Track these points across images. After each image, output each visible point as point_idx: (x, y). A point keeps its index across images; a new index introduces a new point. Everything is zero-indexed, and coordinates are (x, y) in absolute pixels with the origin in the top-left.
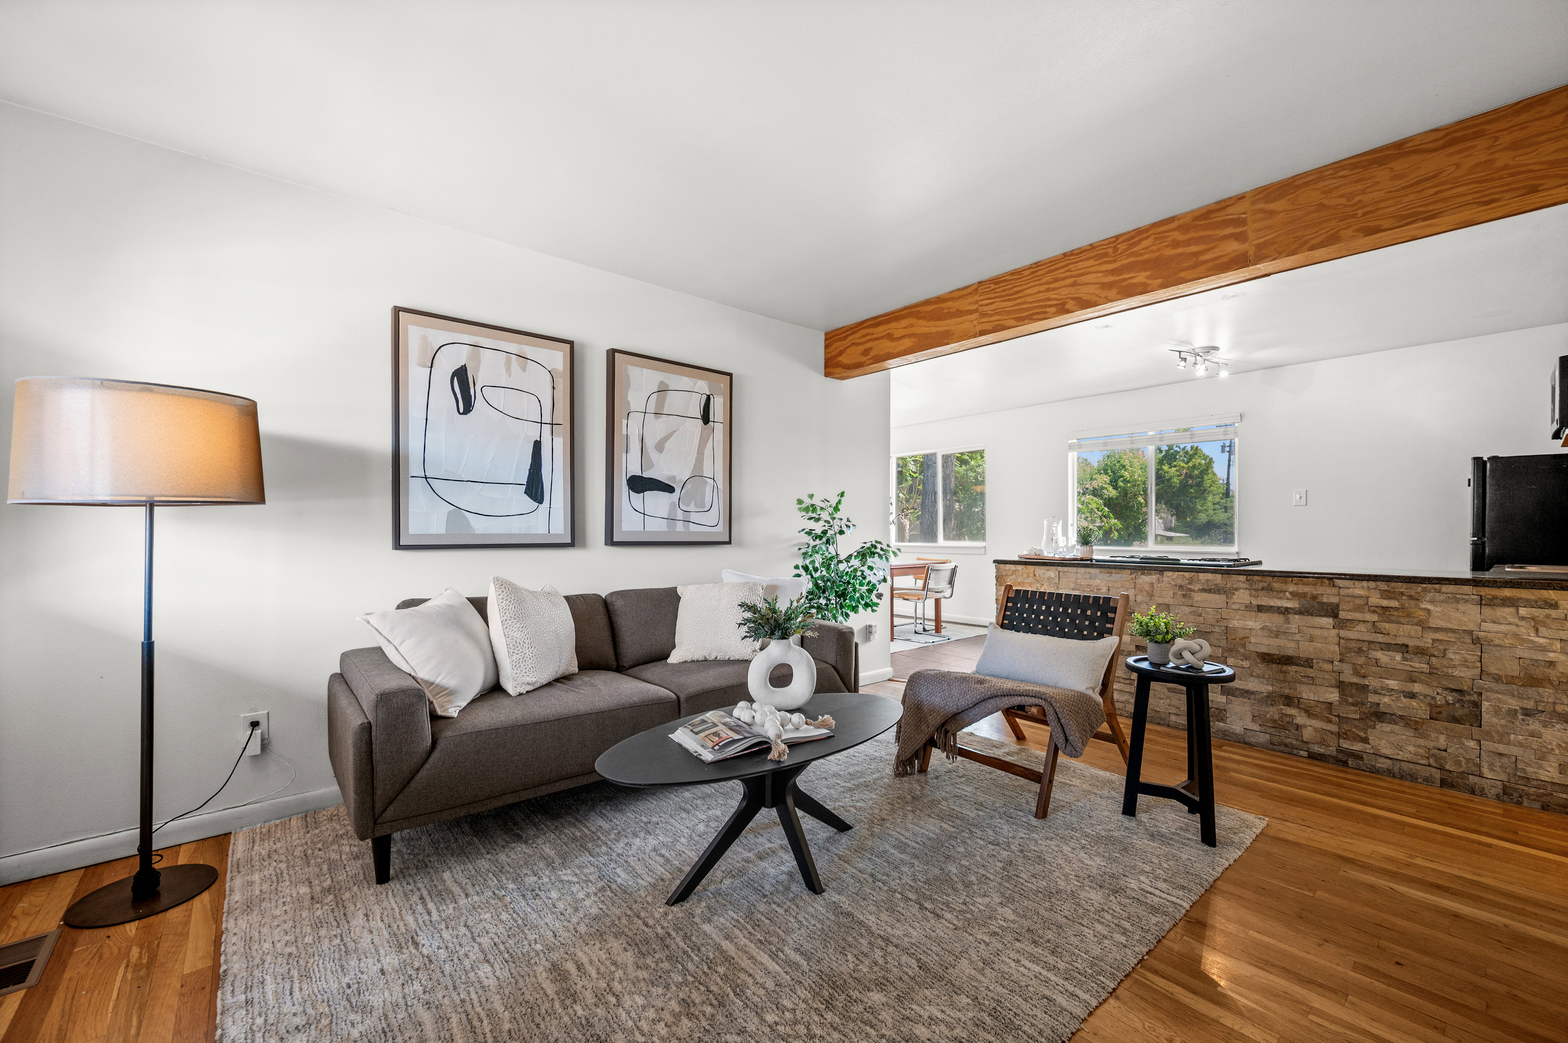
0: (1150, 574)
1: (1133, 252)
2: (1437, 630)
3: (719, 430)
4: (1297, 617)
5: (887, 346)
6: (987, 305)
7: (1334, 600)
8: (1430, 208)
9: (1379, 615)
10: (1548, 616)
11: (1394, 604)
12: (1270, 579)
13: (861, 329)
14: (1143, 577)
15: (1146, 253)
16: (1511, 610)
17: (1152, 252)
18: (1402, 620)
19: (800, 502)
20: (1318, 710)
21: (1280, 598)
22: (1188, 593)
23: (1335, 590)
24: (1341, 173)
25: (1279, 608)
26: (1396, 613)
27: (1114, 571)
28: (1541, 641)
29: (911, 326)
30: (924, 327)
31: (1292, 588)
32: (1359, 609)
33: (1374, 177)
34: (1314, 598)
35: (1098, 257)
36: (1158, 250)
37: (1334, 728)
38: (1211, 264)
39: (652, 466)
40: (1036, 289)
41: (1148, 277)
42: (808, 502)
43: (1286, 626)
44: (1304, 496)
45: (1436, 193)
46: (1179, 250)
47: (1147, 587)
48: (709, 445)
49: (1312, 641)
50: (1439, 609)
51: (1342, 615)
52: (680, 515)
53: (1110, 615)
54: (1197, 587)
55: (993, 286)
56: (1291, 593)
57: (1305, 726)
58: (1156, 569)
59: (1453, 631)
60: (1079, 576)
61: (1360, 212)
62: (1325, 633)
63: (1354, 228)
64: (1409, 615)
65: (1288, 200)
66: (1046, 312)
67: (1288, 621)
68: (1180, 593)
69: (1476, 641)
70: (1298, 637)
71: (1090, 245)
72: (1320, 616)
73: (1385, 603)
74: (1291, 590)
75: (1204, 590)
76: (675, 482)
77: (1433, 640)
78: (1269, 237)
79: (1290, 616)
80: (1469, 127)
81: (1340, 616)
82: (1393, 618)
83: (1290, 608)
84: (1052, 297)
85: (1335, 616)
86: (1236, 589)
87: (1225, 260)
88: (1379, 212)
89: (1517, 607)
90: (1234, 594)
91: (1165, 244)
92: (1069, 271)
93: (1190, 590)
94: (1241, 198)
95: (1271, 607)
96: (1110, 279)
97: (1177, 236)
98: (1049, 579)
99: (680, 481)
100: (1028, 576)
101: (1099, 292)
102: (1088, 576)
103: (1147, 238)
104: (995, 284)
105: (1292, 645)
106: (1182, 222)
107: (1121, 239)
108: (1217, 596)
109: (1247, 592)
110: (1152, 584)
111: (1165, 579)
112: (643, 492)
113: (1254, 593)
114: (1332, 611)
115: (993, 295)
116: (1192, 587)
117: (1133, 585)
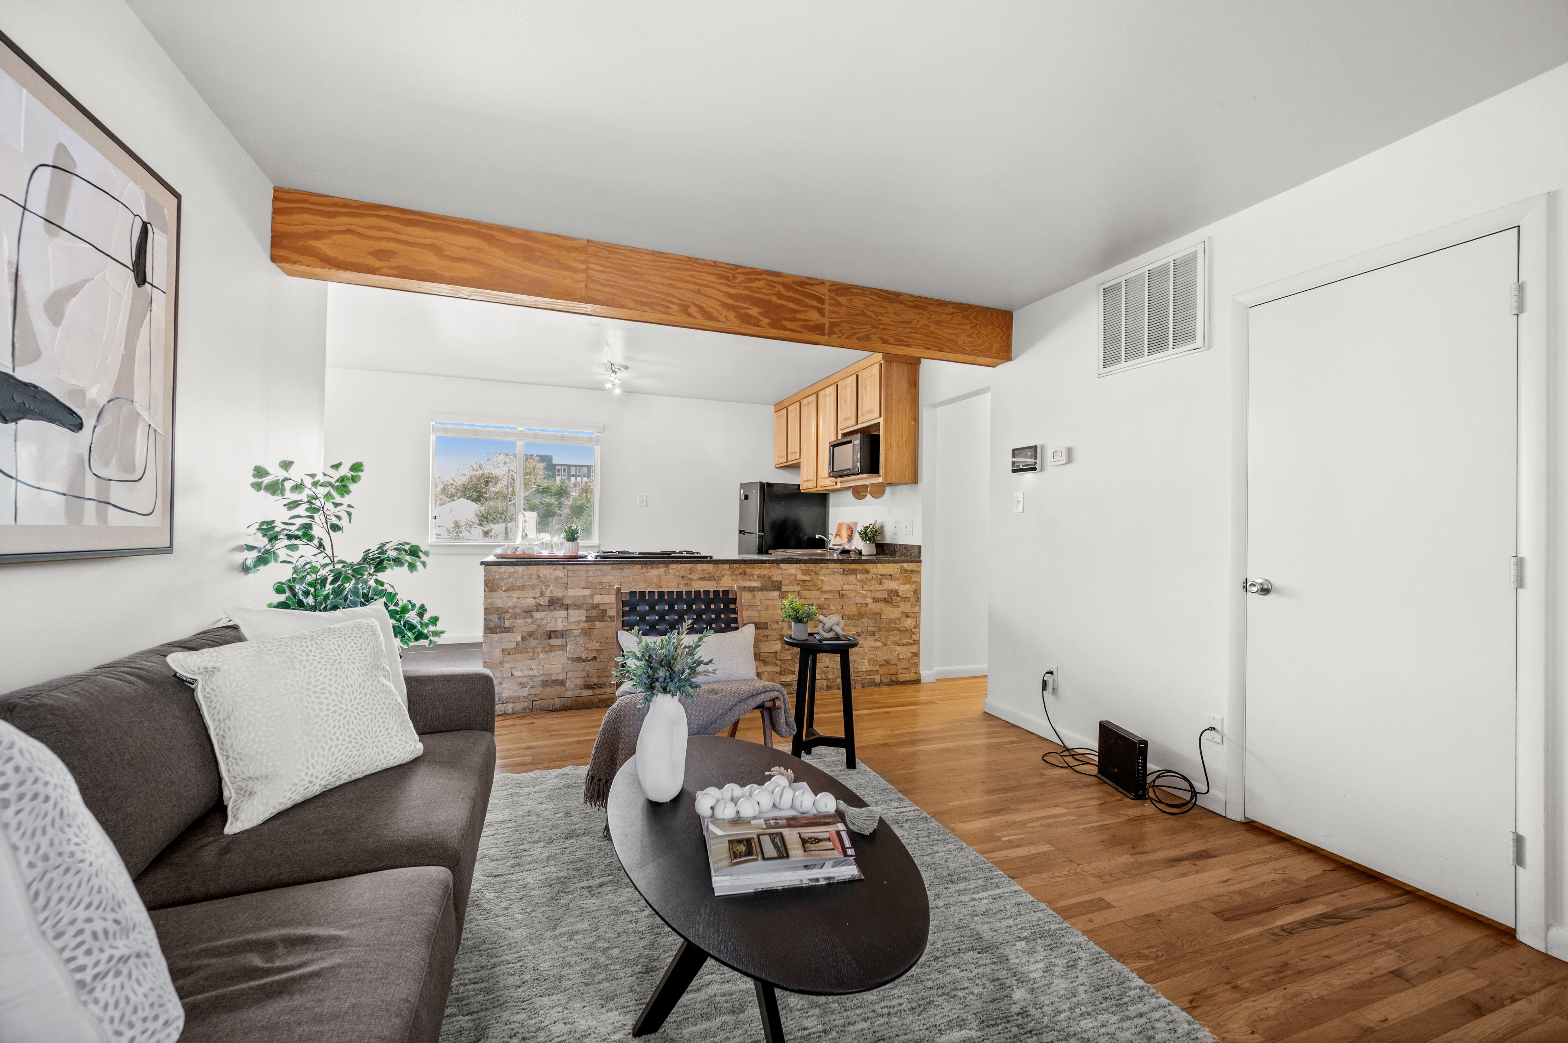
0: (659, 568)
1: (749, 287)
2: (826, 592)
3: (161, 304)
4: (760, 593)
5: (432, 262)
6: (597, 271)
7: (779, 578)
8: (908, 340)
9: (802, 586)
10: (866, 578)
11: (808, 578)
12: (743, 566)
13: (371, 215)
14: (652, 570)
15: (758, 293)
16: (853, 576)
17: (762, 293)
18: (811, 588)
19: (260, 472)
20: (770, 658)
21: (751, 580)
22: (689, 582)
23: (780, 571)
24: (873, 297)
25: (749, 587)
26: (808, 584)
27: (625, 566)
28: (864, 592)
29: (481, 251)
30: (499, 259)
31: (757, 572)
32: (791, 584)
33: (887, 308)
34: (769, 578)
35: (720, 276)
36: (768, 294)
37: (778, 669)
38: (803, 323)
39: (36, 355)
40: (659, 280)
41: (759, 313)
42: (276, 473)
43: (754, 600)
44: (645, 498)
45: (910, 332)
46: (783, 302)
47: (655, 580)
48: (144, 332)
49: (767, 610)
50: (827, 579)
51: (784, 588)
52: (90, 489)
53: (732, 606)
54: (696, 576)
55: (606, 254)
56: (757, 576)
57: (763, 673)
58: (664, 563)
59: (832, 592)
60: (590, 573)
61: (881, 327)
62: (774, 602)
63: (877, 335)
64: (815, 585)
65: (848, 299)
66: (668, 307)
67: (754, 597)
68: (683, 583)
69: (842, 596)
70: (759, 608)
71: (715, 262)
72: (772, 590)
73: (804, 578)
74: (757, 573)
75: (701, 579)
76: (83, 405)
77: (825, 599)
78: (837, 320)
79: (756, 593)
80: (922, 302)
81: (782, 590)
82: (807, 587)
83: (756, 587)
84: (676, 294)
85: (780, 590)
86: (723, 576)
87: (812, 324)
88: (888, 331)
89: (856, 574)
90: (721, 580)
91: (773, 292)
92: (693, 276)
93: (690, 579)
94: (822, 283)
95: (745, 587)
96: (729, 301)
97: (780, 288)
98: (556, 579)
99: (94, 402)
100: (531, 578)
101: (719, 308)
102: (600, 573)
103: (760, 280)
104: (610, 252)
105: (756, 614)
106: (786, 280)
107: (740, 270)
108: (710, 583)
109: (730, 577)
110: (659, 577)
111: (671, 571)
112: (15, 420)
113: (734, 577)
114: (777, 586)
115: (607, 264)
116: (691, 576)
117: (643, 579)
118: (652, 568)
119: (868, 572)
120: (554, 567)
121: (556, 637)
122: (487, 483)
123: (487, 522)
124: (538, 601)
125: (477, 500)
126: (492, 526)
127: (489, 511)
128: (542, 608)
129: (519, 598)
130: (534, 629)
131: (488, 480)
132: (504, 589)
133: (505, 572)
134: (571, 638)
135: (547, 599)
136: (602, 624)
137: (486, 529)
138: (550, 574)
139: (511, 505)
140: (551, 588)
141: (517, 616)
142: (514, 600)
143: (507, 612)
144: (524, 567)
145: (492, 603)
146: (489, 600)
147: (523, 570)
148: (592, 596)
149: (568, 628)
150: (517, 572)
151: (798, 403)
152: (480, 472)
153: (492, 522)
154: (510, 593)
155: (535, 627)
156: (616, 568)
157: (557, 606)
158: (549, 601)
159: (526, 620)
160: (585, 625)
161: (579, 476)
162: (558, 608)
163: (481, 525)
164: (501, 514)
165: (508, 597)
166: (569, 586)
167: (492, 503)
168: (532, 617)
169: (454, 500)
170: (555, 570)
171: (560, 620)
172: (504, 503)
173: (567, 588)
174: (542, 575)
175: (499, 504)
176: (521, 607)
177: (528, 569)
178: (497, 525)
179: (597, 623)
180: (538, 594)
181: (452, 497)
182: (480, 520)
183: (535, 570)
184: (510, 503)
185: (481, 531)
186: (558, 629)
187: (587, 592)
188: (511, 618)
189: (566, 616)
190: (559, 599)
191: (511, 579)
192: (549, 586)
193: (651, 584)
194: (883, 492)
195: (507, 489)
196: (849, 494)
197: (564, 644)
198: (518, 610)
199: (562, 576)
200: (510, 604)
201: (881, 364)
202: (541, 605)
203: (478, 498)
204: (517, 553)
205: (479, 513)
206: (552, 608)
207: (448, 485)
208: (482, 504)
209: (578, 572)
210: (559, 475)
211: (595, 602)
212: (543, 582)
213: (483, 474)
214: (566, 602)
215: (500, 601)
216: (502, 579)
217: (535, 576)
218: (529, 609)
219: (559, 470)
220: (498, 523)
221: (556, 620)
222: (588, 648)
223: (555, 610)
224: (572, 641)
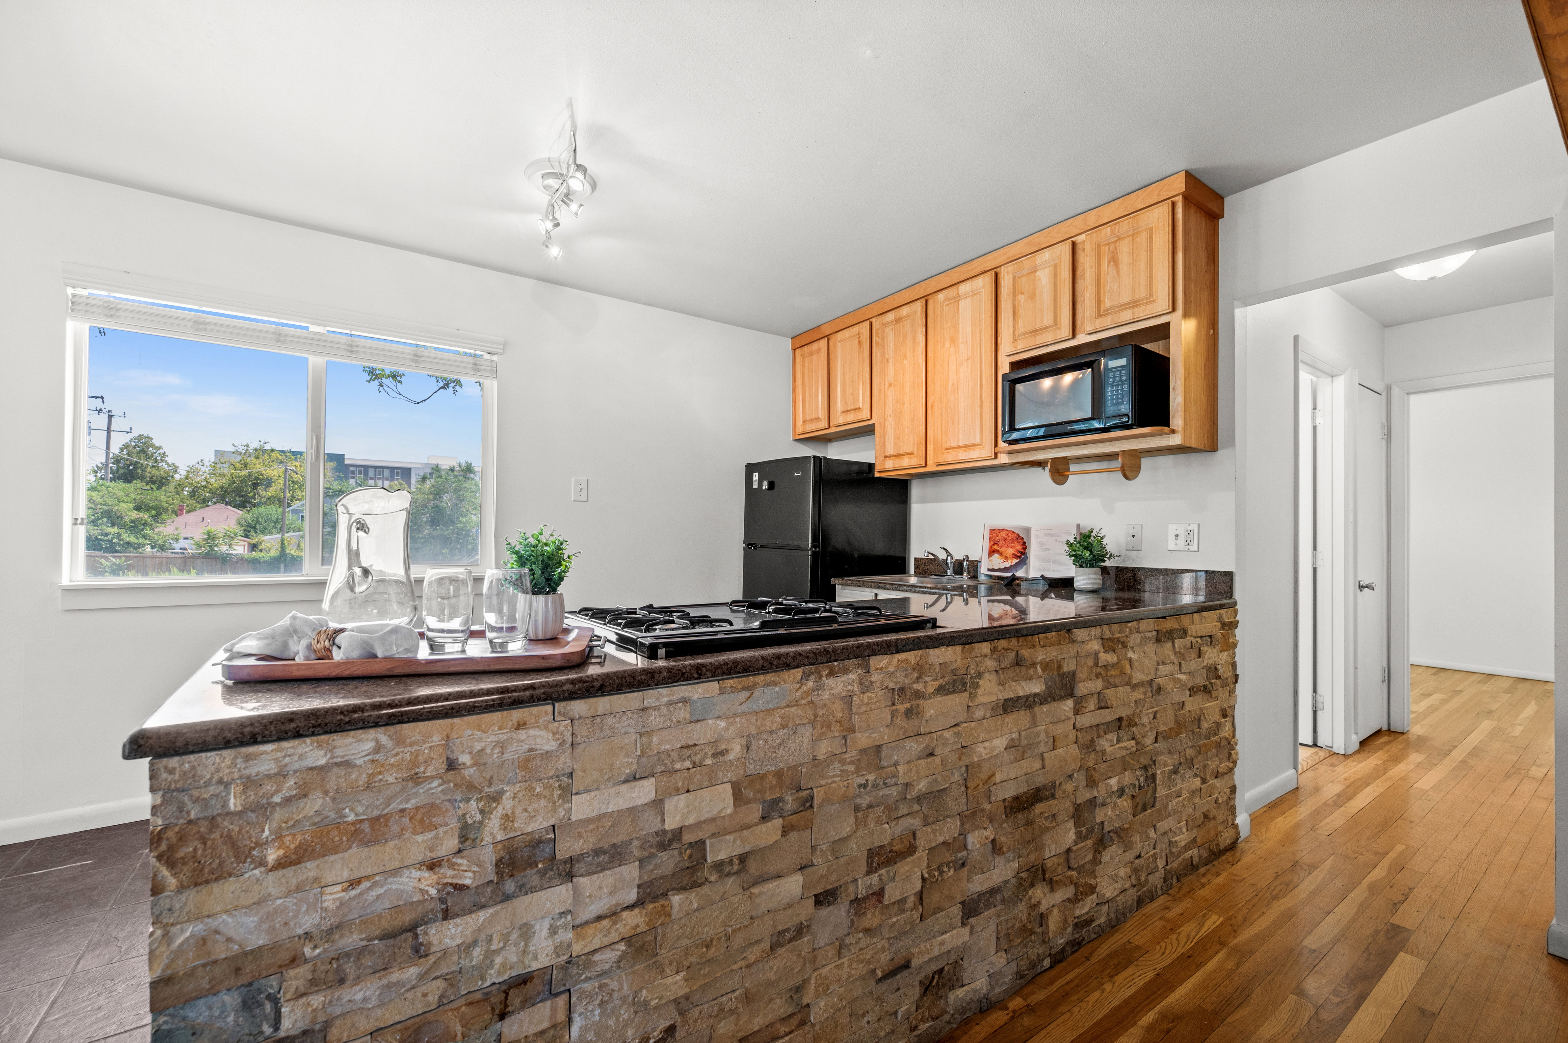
2: (1136, 686)
4: (1045, 708)
7: (1073, 666)
12: (1016, 642)
14: (830, 682)
16: (1170, 645)
21: (1029, 678)
22: (915, 703)
23: (1074, 648)
25: (1027, 697)
27: (760, 678)
28: (1183, 677)
31: (1042, 654)
32: (1090, 676)
34: (1059, 667)
43: (1032, 730)
44: (584, 486)
47: (839, 711)
49: (1056, 750)
51: (1079, 691)
54: (931, 683)
56: (1041, 664)
59: (1143, 684)
60: (654, 719)
67: (1033, 721)
68: (901, 707)
69: (1156, 692)
70: (1042, 748)
72: (1061, 698)
74: (1041, 658)
75: (941, 690)
79: (1037, 709)
81: (1076, 693)
82: (1112, 680)
83: (1036, 695)
85: (1073, 694)
86: (977, 676)
89: (1173, 640)
90: (974, 686)
93: (918, 695)
95: (1019, 698)
100: (415, 779)
102: (683, 713)
105: (1035, 765)
108: (952, 697)
109: (991, 676)
110: (848, 699)
111: (876, 677)
113: (999, 676)
114: (1070, 687)
116: (919, 687)
117: (810, 714)
118: (831, 674)
119: (1184, 633)
120: (517, 714)
121: (528, 1003)
122: (255, 485)
123: (256, 532)
124: (448, 874)
125: (241, 506)
126: (262, 537)
127: (257, 518)
128: (467, 899)
129: (354, 883)
130: (433, 999)
131: (258, 482)
132: (272, 855)
133: (282, 775)
134: (587, 986)
135: (488, 855)
136: (693, 898)
137: (254, 542)
138: (502, 746)
139: (288, 512)
140: (507, 804)
141: (350, 968)
142: (333, 897)
143: (295, 960)
144: (381, 735)
145: (203, 942)
146: (185, 933)
147: (378, 748)
148: (657, 804)
149: (577, 949)
150: (347, 764)
151: (867, 323)
152: (244, 472)
153: (263, 532)
154: (310, 869)
155: (435, 988)
156: (734, 690)
157: (531, 876)
158: (498, 863)
159: (395, 976)
160: (634, 920)
161: (379, 479)
162: (535, 880)
163: (247, 536)
164: (275, 523)
165: (299, 889)
166: (577, 785)
167: (262, 509)
168: (420, 951)
169: (207, 506)
170: (520, 726)
171: (542, 929)
172: (280, 510)
173: (567, 792)
174: (465, 759)
175: (273, 511)
176: (365, 922)
177: (400, 741)
178: (269, 537)
179: (676, 899)
180: (451, 843)
181: (204, 502)
182: (245, 530)
183: (436, 739)
184: (287, 510)
185: (246, 544)
186: (535, 966)
187: (645, 791)
188: (315, 984)
189: (568, 905)
190: (536, 843)
191: (315, 804)
192: (496, 798)
193: (829, 727)
194: (1137, 469)
195: (284, 492)
196: (1044, 475)
197: (561, 1017)
198: (351, 940)
199: (552, 745)
200: (308, 922)
201: (1174, 204)
202: (460, 888)
203: (243, 504)
204: (338, 656)
205: (243, 523)
206: (510, 886)
207: (199, 488)
208: (249, 511)
209: (609, 721)
210: (353, 478)
211: (671, 824)
212: (471, 787)
213: (250, 475)
214: (567, 847)
215: (251, 920)
216: (263, 809)
217: (438, 765)
218: (408, 918)
219: (353, 472)
220: (271, 533)
221: (526, 931)
222: (646, 1003)
223: (524, 889)
224: (591, 997)
